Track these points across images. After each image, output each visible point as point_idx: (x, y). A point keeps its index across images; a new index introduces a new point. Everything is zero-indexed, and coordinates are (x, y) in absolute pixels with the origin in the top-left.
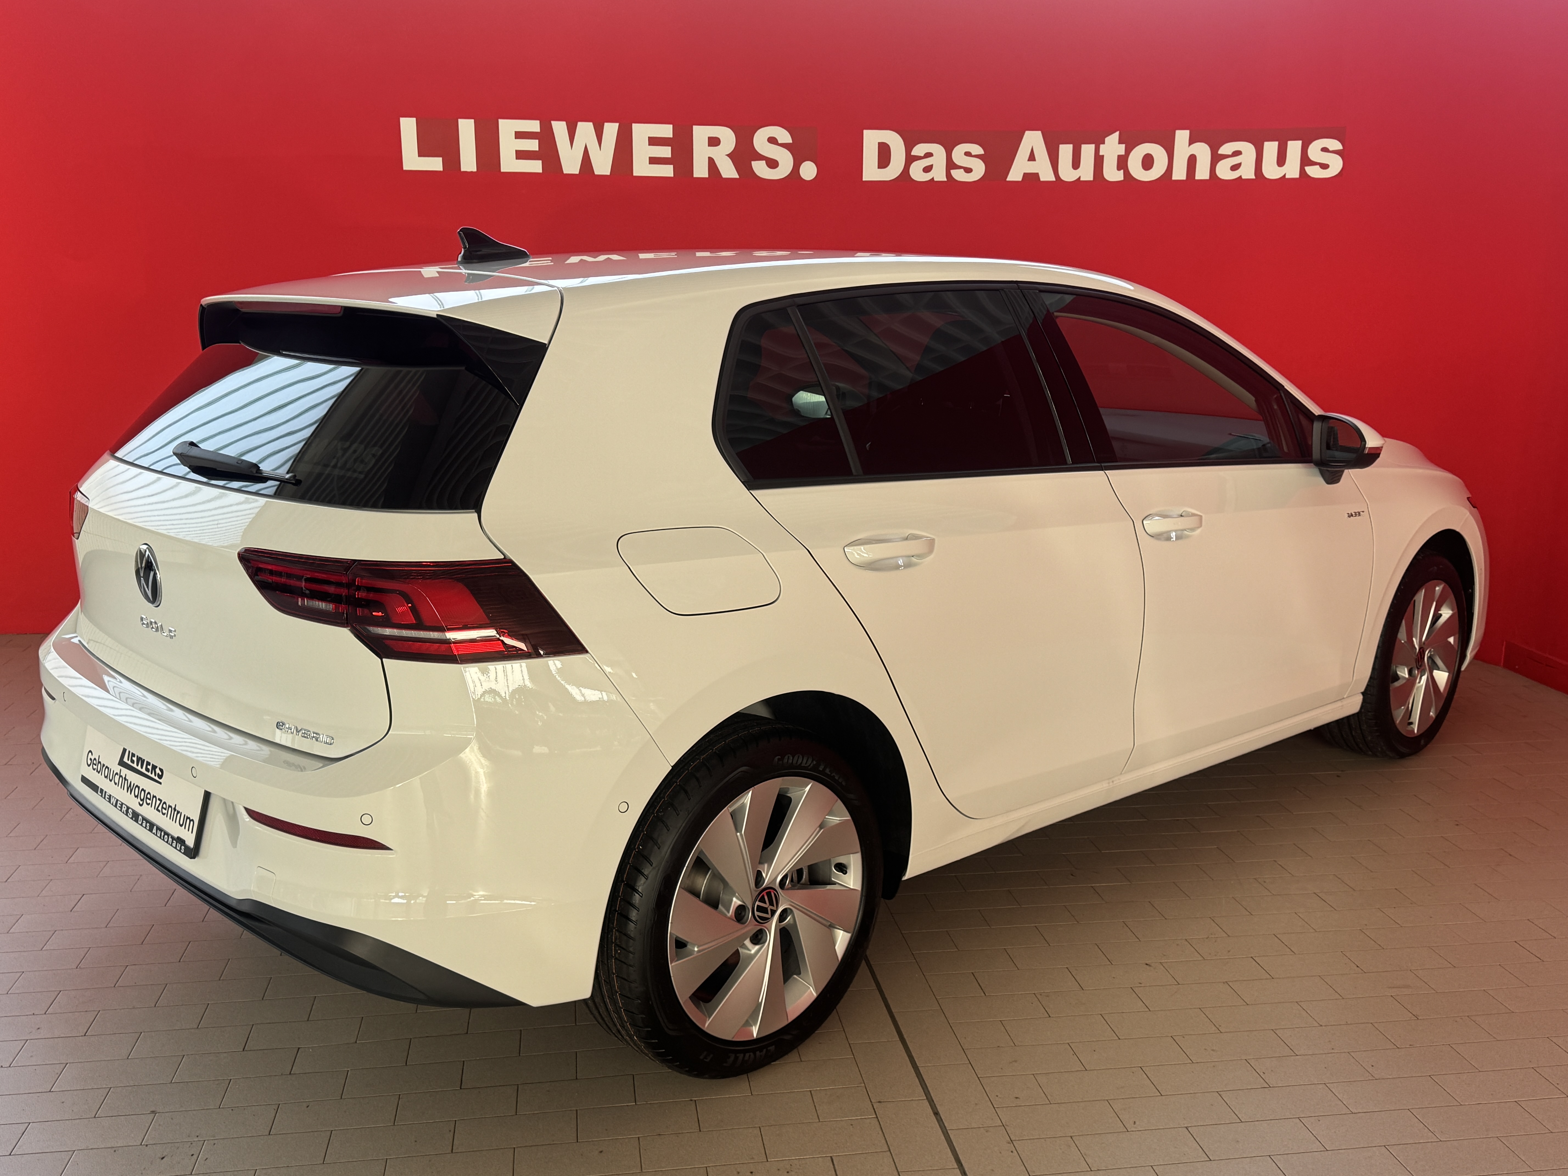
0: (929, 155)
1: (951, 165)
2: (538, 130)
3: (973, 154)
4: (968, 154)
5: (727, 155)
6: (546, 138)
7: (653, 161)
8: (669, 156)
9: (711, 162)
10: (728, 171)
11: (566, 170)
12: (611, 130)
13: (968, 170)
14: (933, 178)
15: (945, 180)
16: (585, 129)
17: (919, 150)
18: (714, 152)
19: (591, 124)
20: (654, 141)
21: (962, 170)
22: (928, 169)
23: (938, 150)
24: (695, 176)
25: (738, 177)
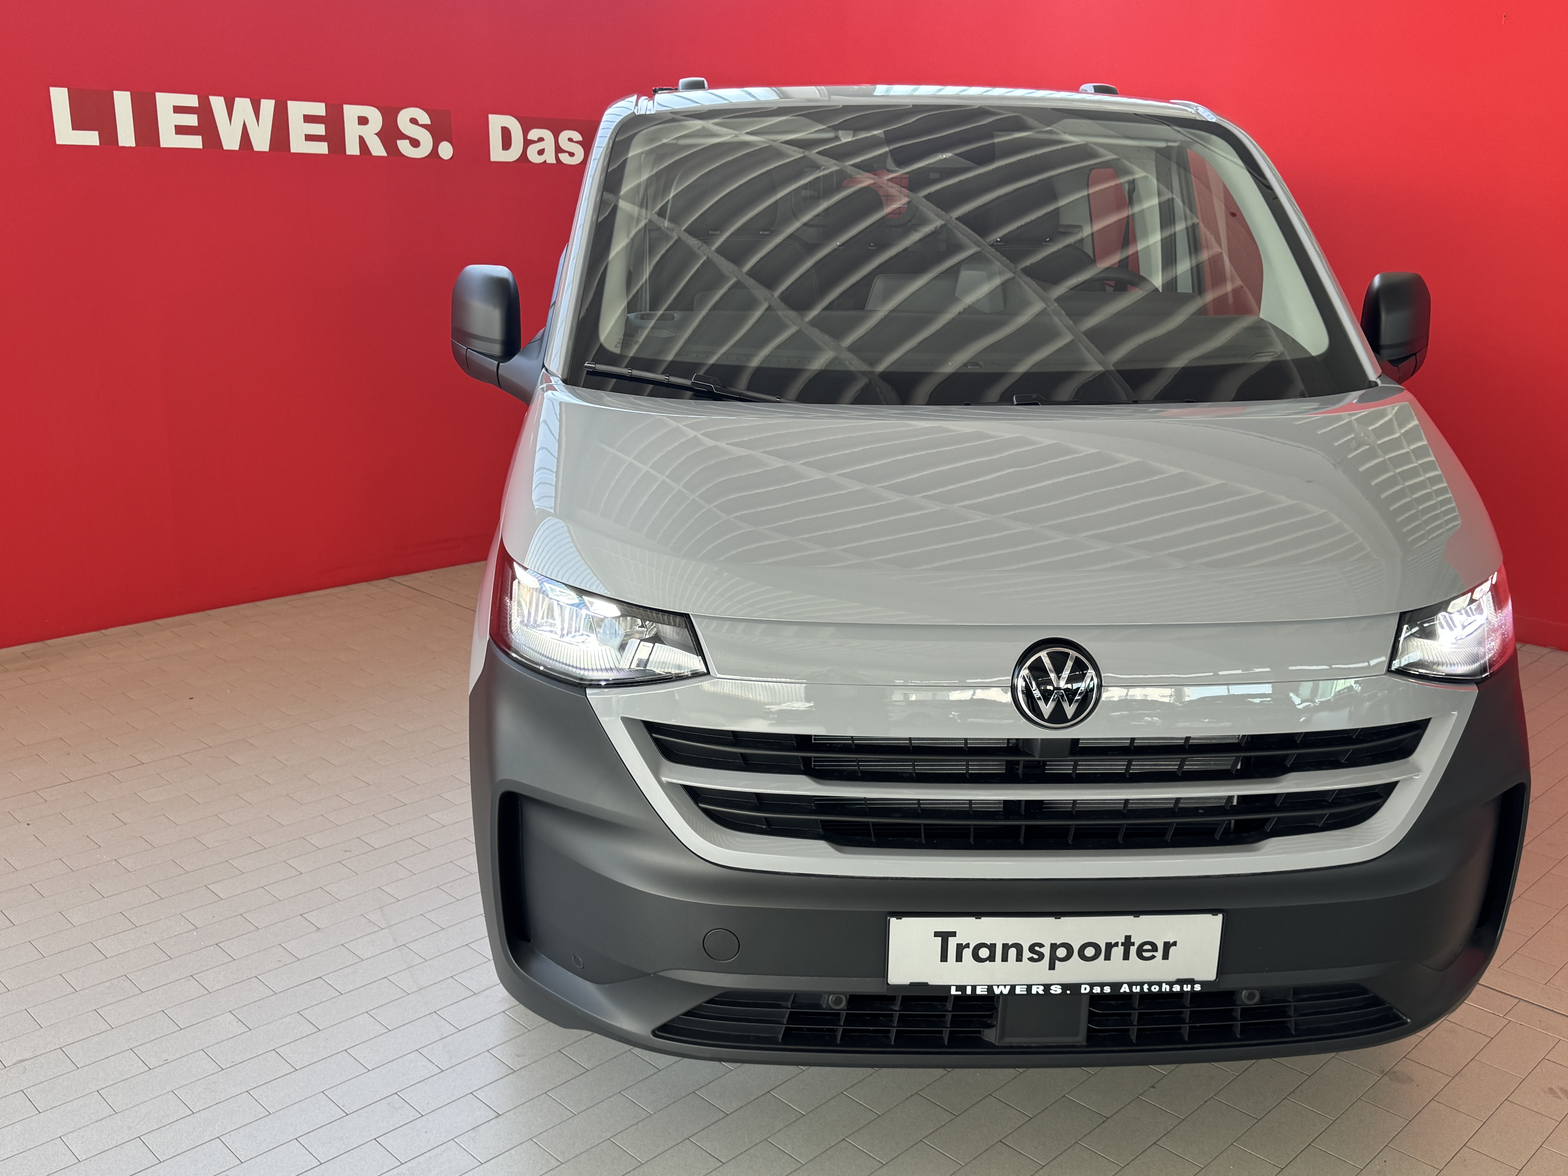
0: (541, 139)
1: (558, 150)
2: (197, 105)
3: (574, 140)
4: (570, 140)
5: (376, 134)
6: (205, 112)
7: (309, 138)
8: (323, 133)
9: (362, 140)
10: (377, 149)
11: (227, 146)
12: (268, 106)
13: (572, 154)
14: (545, 161)
15: (554, 162)
16: (243, 105)
17: (534, 134)
18: (363, 130)
19: (247, 101)
20: (308, 119)
21: (567, 154)
22: (541, 152)
23: (547, 134)
24: (348, 153)
25: (384, 154)
